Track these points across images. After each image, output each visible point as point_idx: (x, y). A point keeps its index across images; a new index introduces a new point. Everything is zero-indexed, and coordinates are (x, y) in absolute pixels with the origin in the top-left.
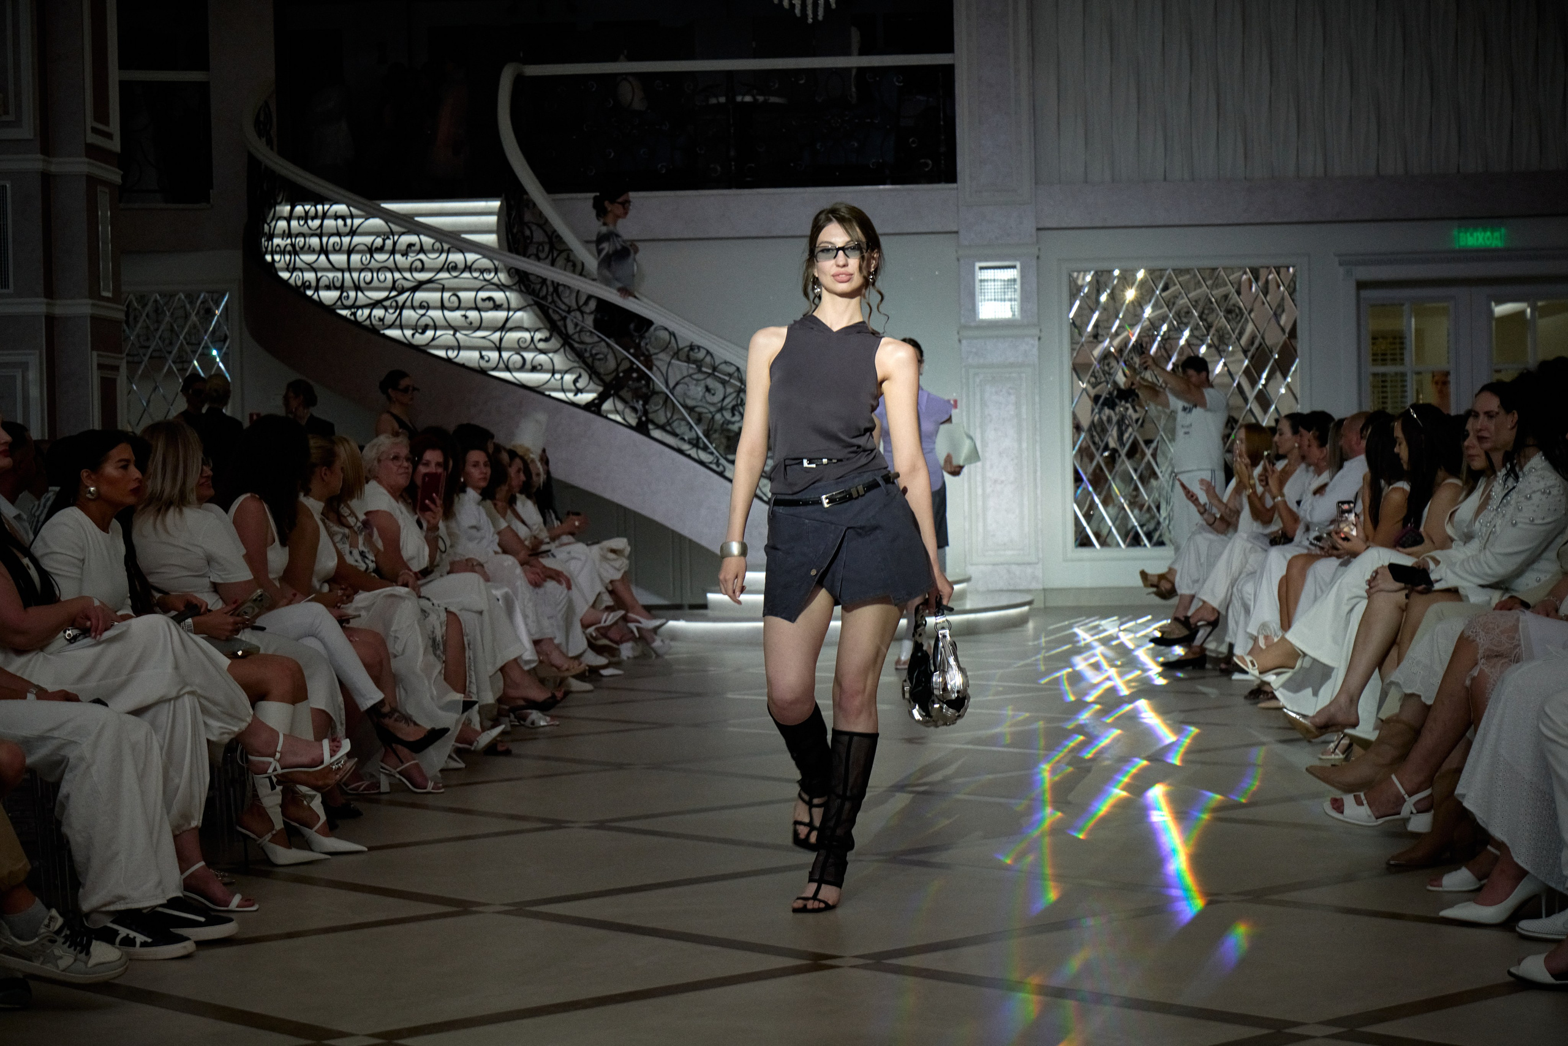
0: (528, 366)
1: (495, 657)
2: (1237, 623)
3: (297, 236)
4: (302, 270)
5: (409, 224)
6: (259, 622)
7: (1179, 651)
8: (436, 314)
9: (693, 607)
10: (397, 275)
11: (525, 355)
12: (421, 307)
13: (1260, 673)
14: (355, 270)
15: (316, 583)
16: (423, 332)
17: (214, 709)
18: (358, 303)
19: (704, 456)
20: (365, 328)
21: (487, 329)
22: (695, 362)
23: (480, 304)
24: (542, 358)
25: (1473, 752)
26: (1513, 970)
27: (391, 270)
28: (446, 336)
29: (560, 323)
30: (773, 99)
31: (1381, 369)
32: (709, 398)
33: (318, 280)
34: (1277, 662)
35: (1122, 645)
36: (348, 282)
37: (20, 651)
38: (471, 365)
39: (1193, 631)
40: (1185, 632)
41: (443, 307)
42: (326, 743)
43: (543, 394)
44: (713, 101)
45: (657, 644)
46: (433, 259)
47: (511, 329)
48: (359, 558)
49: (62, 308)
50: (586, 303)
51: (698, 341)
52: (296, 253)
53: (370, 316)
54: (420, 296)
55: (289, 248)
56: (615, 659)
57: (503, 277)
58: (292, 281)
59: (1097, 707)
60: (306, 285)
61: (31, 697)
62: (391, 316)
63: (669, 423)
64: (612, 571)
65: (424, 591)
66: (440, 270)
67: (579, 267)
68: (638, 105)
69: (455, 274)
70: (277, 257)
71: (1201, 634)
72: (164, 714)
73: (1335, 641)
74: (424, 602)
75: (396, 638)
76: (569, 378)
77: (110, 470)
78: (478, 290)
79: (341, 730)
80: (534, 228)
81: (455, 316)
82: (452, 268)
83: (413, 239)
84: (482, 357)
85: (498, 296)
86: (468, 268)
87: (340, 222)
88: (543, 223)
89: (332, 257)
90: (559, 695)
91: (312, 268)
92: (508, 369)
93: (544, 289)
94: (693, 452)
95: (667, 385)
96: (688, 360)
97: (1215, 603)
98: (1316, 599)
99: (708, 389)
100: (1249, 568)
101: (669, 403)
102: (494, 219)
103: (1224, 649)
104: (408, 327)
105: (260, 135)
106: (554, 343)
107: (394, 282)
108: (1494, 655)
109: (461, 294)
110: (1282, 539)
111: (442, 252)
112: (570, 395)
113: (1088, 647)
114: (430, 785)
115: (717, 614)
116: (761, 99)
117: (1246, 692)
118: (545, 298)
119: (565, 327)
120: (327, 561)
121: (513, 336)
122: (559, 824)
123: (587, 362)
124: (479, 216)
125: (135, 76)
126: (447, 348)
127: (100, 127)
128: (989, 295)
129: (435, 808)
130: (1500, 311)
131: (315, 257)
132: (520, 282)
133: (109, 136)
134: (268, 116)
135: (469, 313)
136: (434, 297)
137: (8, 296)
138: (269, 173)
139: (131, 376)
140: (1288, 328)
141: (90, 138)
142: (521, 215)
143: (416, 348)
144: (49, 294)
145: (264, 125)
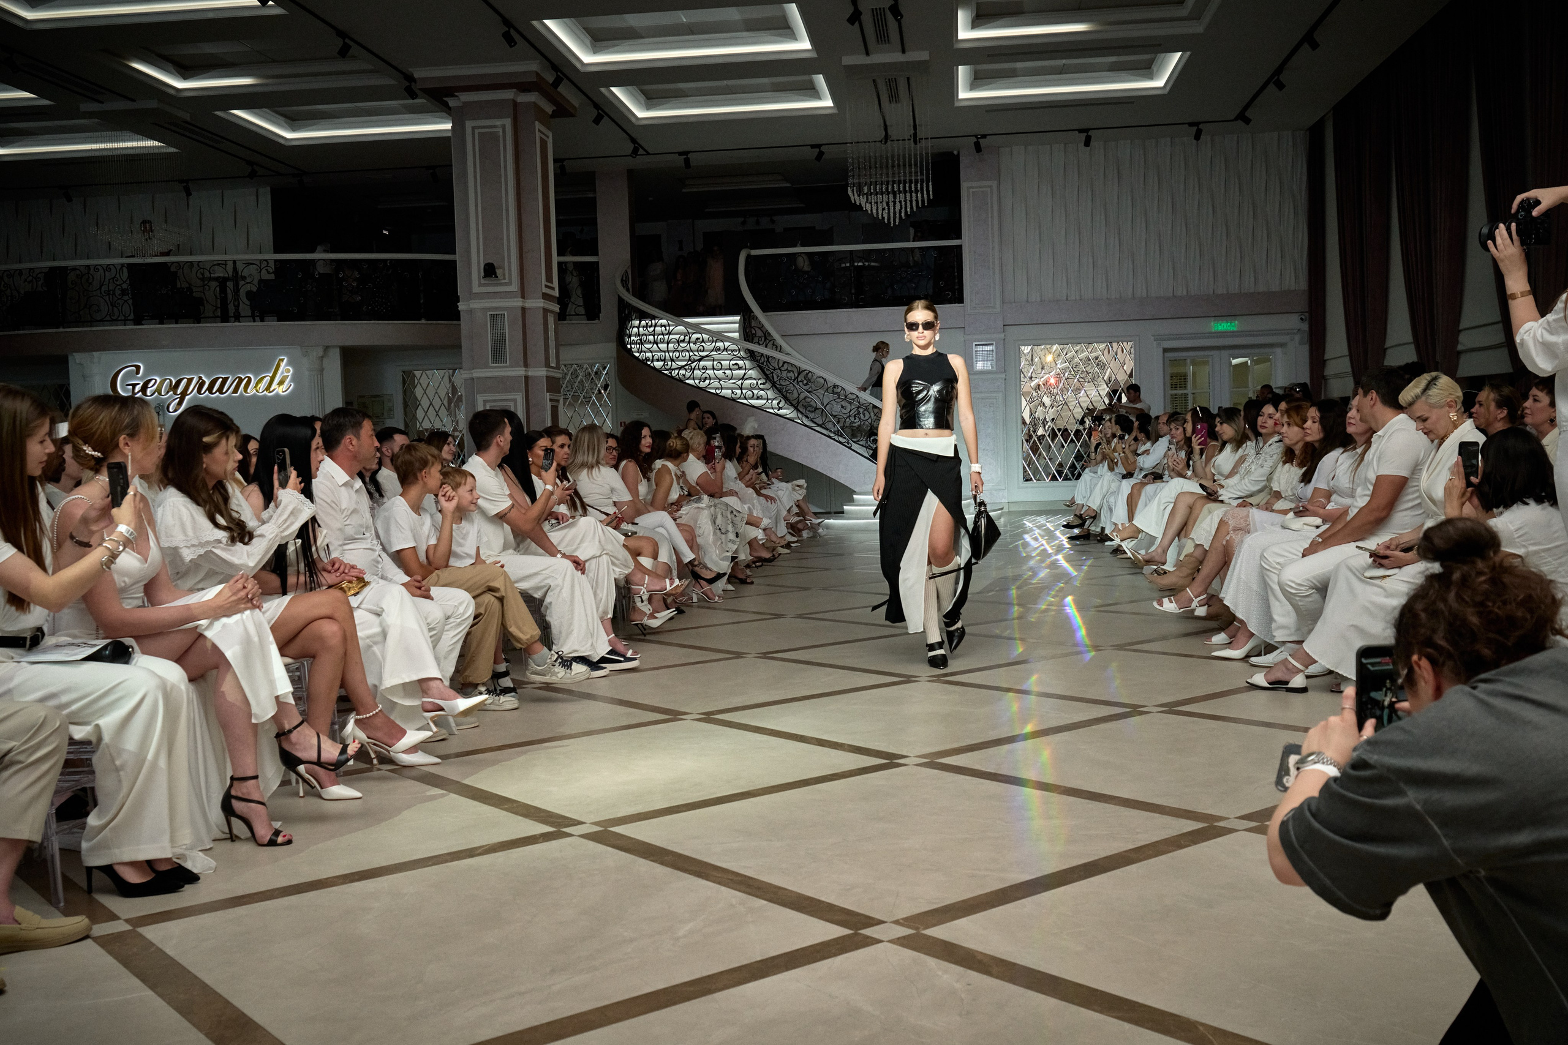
0: (756, 397)
3: (643, 335)
4: (645, 352)
5: (697, 328)
6: (636, 521)
7: (1076, 531)
8: (710, 372)
9: (836, 513)
10: (691, 354)
11: (754, 390)
12: (703, 369)
14: (671, 351)
16: (704, 381)
18: (673, 368)
19: (841, 439)
20: (676, 379)
21: (734, 379)
22: (836, 393)
23: (732, 367)
24: (762, 393)
27: (688, 351)
28: (716, 384)
29: (770, 376)
30: (873, 264)
31: (1174, 392)
32: (843, 411)
33: (653, 357)
34: (1128, 536)
35: (1048, 529)
36: (668, 358)
38: (728, 397)
39: (1084, 521)
41: (714, 369)
43: (763, 410)
44: (843, 265)
45: (820, 530)
46: (709, 346)
47: (747, 379)
49: (531, 373)
50: (783, 366)
51: (838, 383)
52: (642, 344)
53: (678, 374)
54: (702, 363)
55: (639, 341)
57: (742, 354)
58: (640, 358)
59: (1038, 558)
60: (647, 359)
62: (688, 374)
63: (823, 424)
66: (712, 351)
67: (779, 349)
68: (806, 268)
69: (719, 353)
70: (633, 346)
71: (1088, 523)
73: (1157, 525)
76: (775, 402)
78: (731, 360)
79: (675, 573)
80: (757, 329)
81: (720, 373)
82: (717, 349)
83: (699, 336)
84: (733, 393)
85: (741, 363)
86: (726, 349)
87: (663, 328)
88: (761, 327)
89: (660, 346)
90: (776, 555)
91: (650, 351)
92: (745, 398)
93: (763, 359)
94: (836, 438)
95: (823, 405)
96: (833, 393)
98: (1146, 505)
99: (842, 407)
101: (823, 412)
102: (737, 325)
103: (1099, 530)
104: (697, 379)
105: (624, 287)
106: (768, 385)
107: (690, 357)
109: (722, 362)
110: (1129, 475)
111: (713, 342)
112: (776, 411)
113: (1031, 530)
114: (717, 598)
115: (848, 516)
116: (867, 264)
118: (763, 363)
119: (773, 377)
121: (748, 382)
122: (779, 616)
123: (784, 395)
124: (730, 324)
125: (563, 259)
126: (716, 389)
127: (549, 284)
128: (980, 358)
129: (719, 609)
130: (1235, 362)
131: (650, 346)
132: (751, 356)
133: (553, 289)
134: (627, 277)
135: (727, 372)
136: (709, 364)
137: (507, 367)
138: (629, 305)
139: (564, 405)
140: (1128, 372)
141: (545, 290)
142: (750, 323)
143: (701, 388)
144: (526, 365)
145: (626, 282)
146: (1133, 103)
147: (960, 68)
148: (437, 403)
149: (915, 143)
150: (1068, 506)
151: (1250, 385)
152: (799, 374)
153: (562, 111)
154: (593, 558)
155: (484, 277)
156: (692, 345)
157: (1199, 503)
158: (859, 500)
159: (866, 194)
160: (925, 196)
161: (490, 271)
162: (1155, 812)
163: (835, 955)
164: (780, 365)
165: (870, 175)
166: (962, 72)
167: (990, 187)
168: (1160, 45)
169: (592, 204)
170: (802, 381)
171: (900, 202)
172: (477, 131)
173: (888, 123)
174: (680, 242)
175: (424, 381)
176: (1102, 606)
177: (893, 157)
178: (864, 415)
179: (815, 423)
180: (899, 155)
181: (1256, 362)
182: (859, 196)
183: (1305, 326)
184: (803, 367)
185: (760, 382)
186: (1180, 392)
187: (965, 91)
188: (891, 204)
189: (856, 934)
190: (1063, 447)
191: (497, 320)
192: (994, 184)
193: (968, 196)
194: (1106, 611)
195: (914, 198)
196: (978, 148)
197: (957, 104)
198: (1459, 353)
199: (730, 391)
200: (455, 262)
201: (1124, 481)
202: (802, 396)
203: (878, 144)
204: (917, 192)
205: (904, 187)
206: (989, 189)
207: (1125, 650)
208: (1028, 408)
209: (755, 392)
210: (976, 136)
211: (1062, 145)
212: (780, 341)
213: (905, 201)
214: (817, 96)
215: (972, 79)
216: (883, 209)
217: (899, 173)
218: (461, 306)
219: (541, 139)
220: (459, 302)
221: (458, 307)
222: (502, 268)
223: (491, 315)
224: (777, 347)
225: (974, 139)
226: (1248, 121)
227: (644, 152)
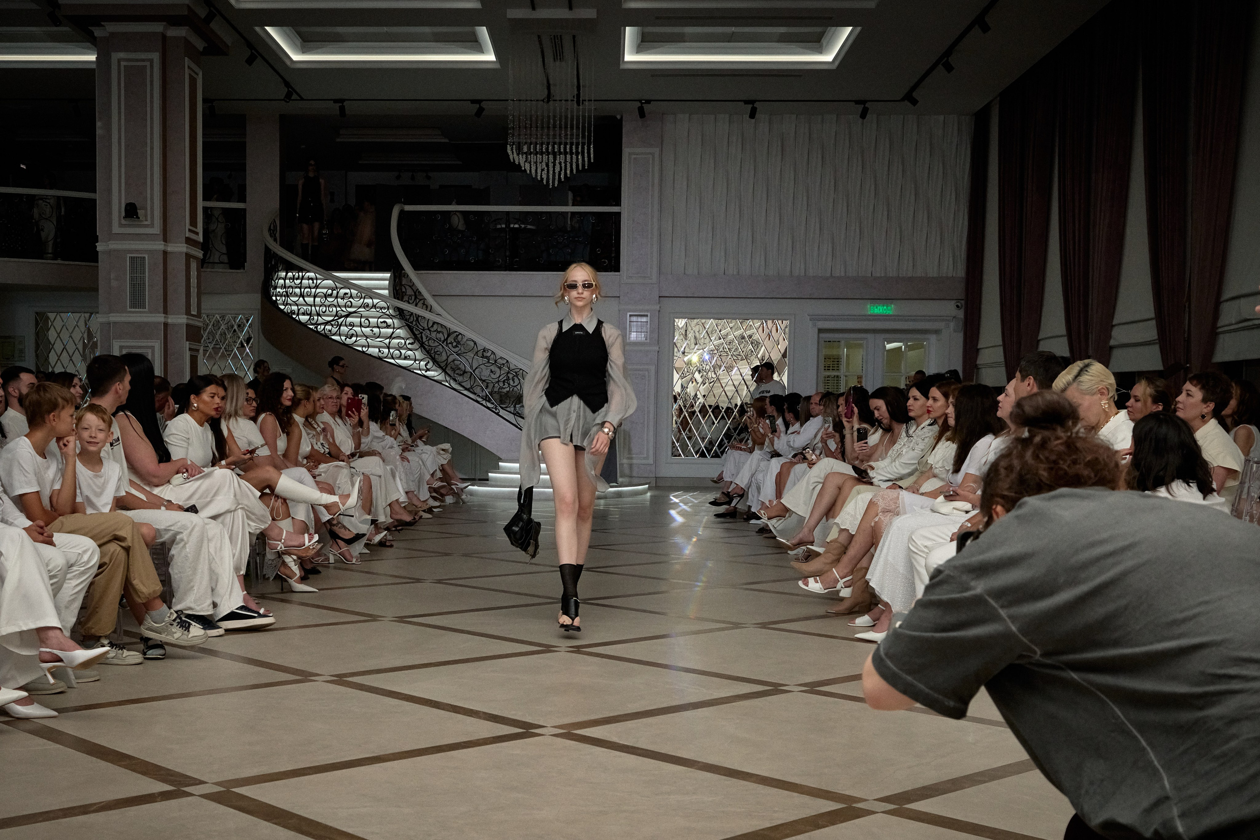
0: (403, 356)
2: (753, 496)
3: (288, 288)
4: (290, 305)
5: (346, 283)
8: (358, 329)
9: (480, 480)
10: (338, 309)
11: (401, 350)
12: (350, 325)
14: (317, 306)
15: (300, 459)
16: (350, 338)
17: (253, 517)
18: (318, 322)
19: (489, 405)
20: (322, 334)
21: (382, 338)
22: (487, 357)
23: (380, 325)
24: (410, 353)
25: (874, 559)
27: (335, 306)
28: (362, 341)
29: (419, 336)
30: (529, 227)
31: (828, 374)
32: (493, 376)
33: (299, 310)
34: (776, 514)
36: (314, 311)
37: (157, 486)
38: (374, 355)
40: (728, 500)
41: (361, 326)
42: (306, 535)
43: (410, 371)
44: (499, 226)
45: (464, 497)
46: (357, 302)
47: (394, 338)
48: (321, 447)
49: (171, 320)
50: (432, 326)
51: (489, 346)
52: (288, 296)
53: (324, 329)
54: (349, 320)
55: (284, 293)
56: (442, 504)
57: (391, 312)
58: (285, 310)
60: (293, 312)
61: (163, 508)
62: (334, 330)
63: (471, 388)
64: (442, 459)
65: (352, 465)
66: (360, 307)
67: (429, 308)
68: (461, 227)
69: (367, 309)
70: (278, 298)
72: (228, 518)
73: (805, 504)
74: (352, 470)
75: (339, 488)
76: (423, 363)
77: (205, 397)
78: (379, 318)
79: (312, 531)
80: (407, 287)
81: (367, 330)
82: (366, 306)
83: (347, 291)
84: (380, 351)
85: (389, 321)
86: (374, 306)
87: (311, 281)
88: (412, 285)
89: (306, 299)
91: (296, 304)
92: (393, 358)
93: (412, 318)
94: (484, 402)
95: (471, 367)
96: (483, 357)
98: (795, 484)
99: (492, 371)
101: (472, 376)
102: (387, 282)
104: (343, 335)
105: (271, 236)
106: (416, 346)
107: (337, 312)
108: (886, 511)
109: (371, 320)
111: (361, 298)
112: (423, 372)
113: (677, 505)
114: (354, 561)
115: (493, 483)
116: (523, 226)
118: (412, 323)
119: (422, 337)
120: (305, 448)
121: (395, 341)
122: (418, 581)
123: (432, 356)
124: (380, 281)
125: (209, 204)
126: (363, 346)
127: (194, 229)
128: (634, 329)
129: (357, 571)
130: (889, 346)
131: (297, 298)
132: (400, 314)
133: (197, 234)
134: (275, 227)
135: (374, 329)
136: (356, 320)
137: (144, 313)
138: (275, 255)
139: (204, 355)
140: (782, 351)
141: (188, 234)
142: (401, 282)
143: (347, 345)
144: (165, 312)
145: (273, 231)
146: (800, 76)
147: (627, 28)
148: (71, 347)
149: (578, 104)
150: (715, 482)
151: (903, 370)
152: (449, 335)
153: (215, 48)
154: (228, 512)
155: (126, 217)
157: (849, 483)
158: (505, 468)
159: (526, 153)
160: (586, 159)
161: (131, 211)
162: (793, 791)
164: (430, 325)
165: (531, 135)
166: (630, 33)
167: (653, 154)
168: (831, 18)
169: (240, 149)
170: (451, 343)
171: (560, 163)
172: (123, 63)
173: (551, 82)
175: (58, 324)
176: (744, 584)
177: (555, 116)
178: (513, 380)
179: (463, 387)
180: (561, 116)
181: (910, 348)
182: (518, 154)
183: (961, 314)
184: (454, 328)
185: (408, 342)
186: (832, 374)
187: (631, 53)
188: (551, 165)
190: (714, 423)
191: (137, 263)
192: (657, 151)
193: (630, 162)
194: (751, 590)
195: (574, 160)
196: (642, 113)
197: (623, 67)
199: (377, 350)
200: (95, 201)
201: (774, 460)
202: (451, 358)
203: (541, 103)
204: (577, 154)
205: (565, 148)
206: (650, 156)
207: (769, 628)
208: (680, 381)
209: (403, 352)
210: (640, 101)
211: (727, 116)
212: (430, 301)
213: (566, 162)
214: (480, 50)
215: (639, 41)
216: (543, 170)
217: (560, 135)
218: (100, 247)
219: (190, 76)
220: (97, 242)
221: (96, 247)
222: (145, 209)
223: (131, 258)
224: (427, 307)
225: (639, 104)
226: (914, 102)
227: (299, 98)
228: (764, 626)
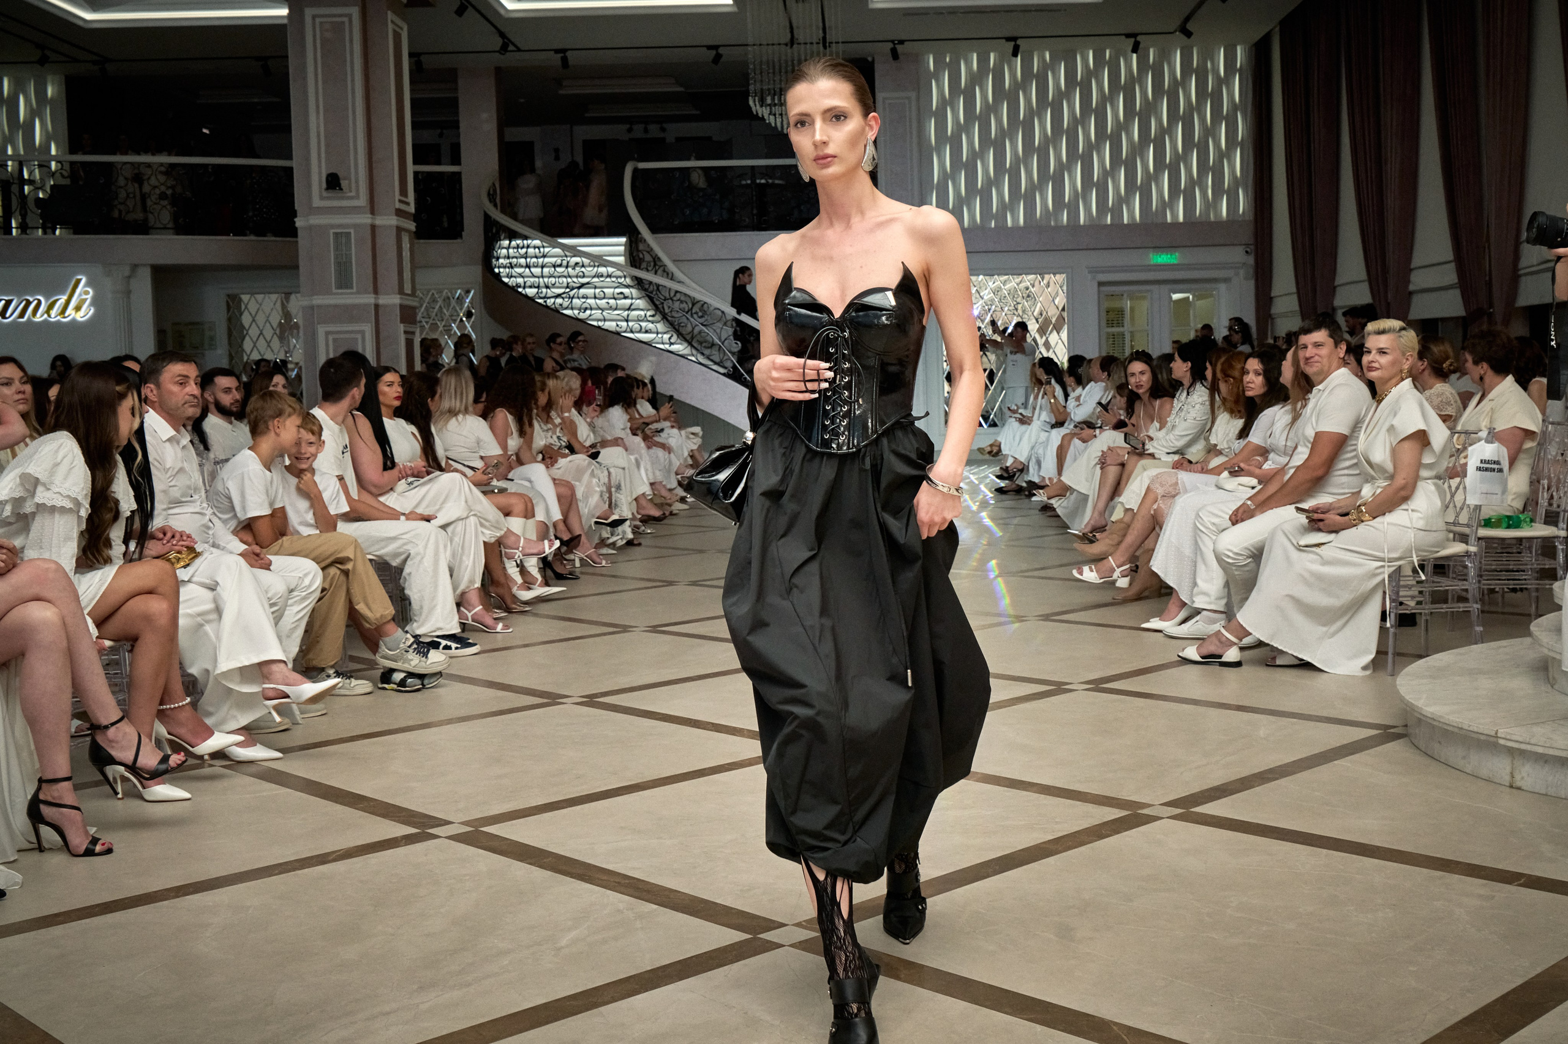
0: (643, 330)
1: (632, 493)
3: (513, 258)
4: (515, 277)
5: (575, 251)
8: (591, 301)
10: (569, 280)
11: (641, 323)
12: (583, 298)
13: (1049, 499)
14: (546, 277)
16: (584, 311)
18: (548, 296)
20: (552, 309)
21: (620, 309)
23: (616, 296)
24: (650, 326)
26: (1180, 654)
27: (565, 277)
28: (597, 314)
29: (660, 306)
30: (777, 182)
31: (1110, 330)
33: (525, 283)
35: (972, 482)
36: (542, 284)
38: (610, 329)
41: (595, 298)
43: (652, 345)
44: (744, 182)
46: (589, 271)
47: (633, 310)
49: (383, 300)
50: (674, 295)
52: (512, 268)
53: (554, 302)
54: (582, 291)
55: (508, 264)
57: (628, 281)
58: (510, 284)
60: (518, 286)
62: (566, 303)
64: (692, 445)
66: (594, 277)
67: (670, 275)
68: (702, 184)
69: (602, 279)
70: (501, 270)
76: (666, 337)
78: (615, 288)
80: (645, 253)
81: (602, 303)
82: (600, 275)
83: (578, 259)
84: (617, 325)
85: (626, 291)
86: (609, 276)
87: (537, 250)
88: (650, 251)
89: (533, 270)
91: (521, 276)
92: (632, 332)
93: (651, 287)
95: (720, 339)
97: (1023, 459)
100: (1040, 440)
101: (721, 351)
102: (622, 248)
104: (576, 309)
105: (490, 202)
106: (658, 317)
107: (568, 283)
109: (605, 290)
110: (1059, 424)
111: (595, 266)
112: (667, 347)
116: (770, 181)
117: (1039, 508)
118: (652, 293)
119: (663, 308)
121: (634, 313)
122: (671, 583)
123: (676, 328)
124: (614, 247)
125: (421, 168)
126: (598, 320)
127: (403, 199)
130: (1176, 296)
131: (522, 270)
132: (638, 283)
133: (408, 204)
134: (495, 190)
135: (610, 301)
136: (589, 291)
137: (352, 293)
138: (496, 223)
140: (1061, 308)
141: (398, 205)
142: (638, 248)
143: (581, 320)
144: (376, 291)
145: (493, 195)
146: (1064, 10)
148: (268, 332)
149: (825, 47)
152: (693, 305)
155: (327, 189)
156: (570, 269)
159: (769, 105)
161: (333, 182)
162: (1078, 799)
163: (732, 962)
164: (672, 294)
165: (774, 82)
167: (909, 98)
169: (453, 104)
170: (696, 313)
172: (318, 20)
173: (795, 25)
174: (557, 150)
175: (253, 307)
176: (1027, 571)
179: (712, 360)
181: (1198, 297)
182: (761, 106)
183: (1251, 260)
184: (698, 296)
185: (649, 313)
186: (1115, 330)
189: (755, 939)
191: (342, 238)
192: (913, 95)
193: (884, 108)
194: (1034, 577)
196: (895, 55)
197: (871, 6)
198: (1411, 293)
200: (291, 169)
201: (1055, 431)
202: (697, 329)
203: (783, 47)
206: (907, 100)
207: (1052, 620)
210: (893, 41)
212: (671, 267)
218: (299, 222)
219: (395, 31)
220: (296, 217)
221: (295, 223)
222: (348, 178)
223: (336, 234)
224: (668, 274)
225: (891, 45)
226: (1188, 34)
227: (514, 49)
228: (1047, 618)
